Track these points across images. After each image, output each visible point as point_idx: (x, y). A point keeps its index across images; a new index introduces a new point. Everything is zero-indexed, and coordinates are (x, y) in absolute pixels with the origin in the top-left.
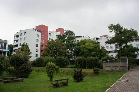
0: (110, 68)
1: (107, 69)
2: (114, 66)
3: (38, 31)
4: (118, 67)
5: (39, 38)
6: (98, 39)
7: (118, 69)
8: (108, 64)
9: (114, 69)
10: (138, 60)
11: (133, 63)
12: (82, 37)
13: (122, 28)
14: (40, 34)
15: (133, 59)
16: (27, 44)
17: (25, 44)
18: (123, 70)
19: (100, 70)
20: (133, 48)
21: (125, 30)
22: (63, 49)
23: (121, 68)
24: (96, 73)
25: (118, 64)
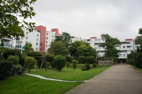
0: (103, 64)
1: (100, 64)
2: (105, 62)
3: (38, 31)
4: (107, 63)
5: (39, 38)
6: (88, 40)
7: (107, 64)
8: (101, 61)
9: (105, 64)
10: (119, 59)
11: (116, 61)
12: (75, 38)
13: (110, 37)
14: (39, 34)
15: (116, 58)
16: (30, 43)
17: (29, 43)
18: (110, 65)
19: (97, 65)
20: (117, 50)
21: (112, 38)
22: (64, 49)
23: (109, 64)
24: (94, 66)
25: (107, 62)
